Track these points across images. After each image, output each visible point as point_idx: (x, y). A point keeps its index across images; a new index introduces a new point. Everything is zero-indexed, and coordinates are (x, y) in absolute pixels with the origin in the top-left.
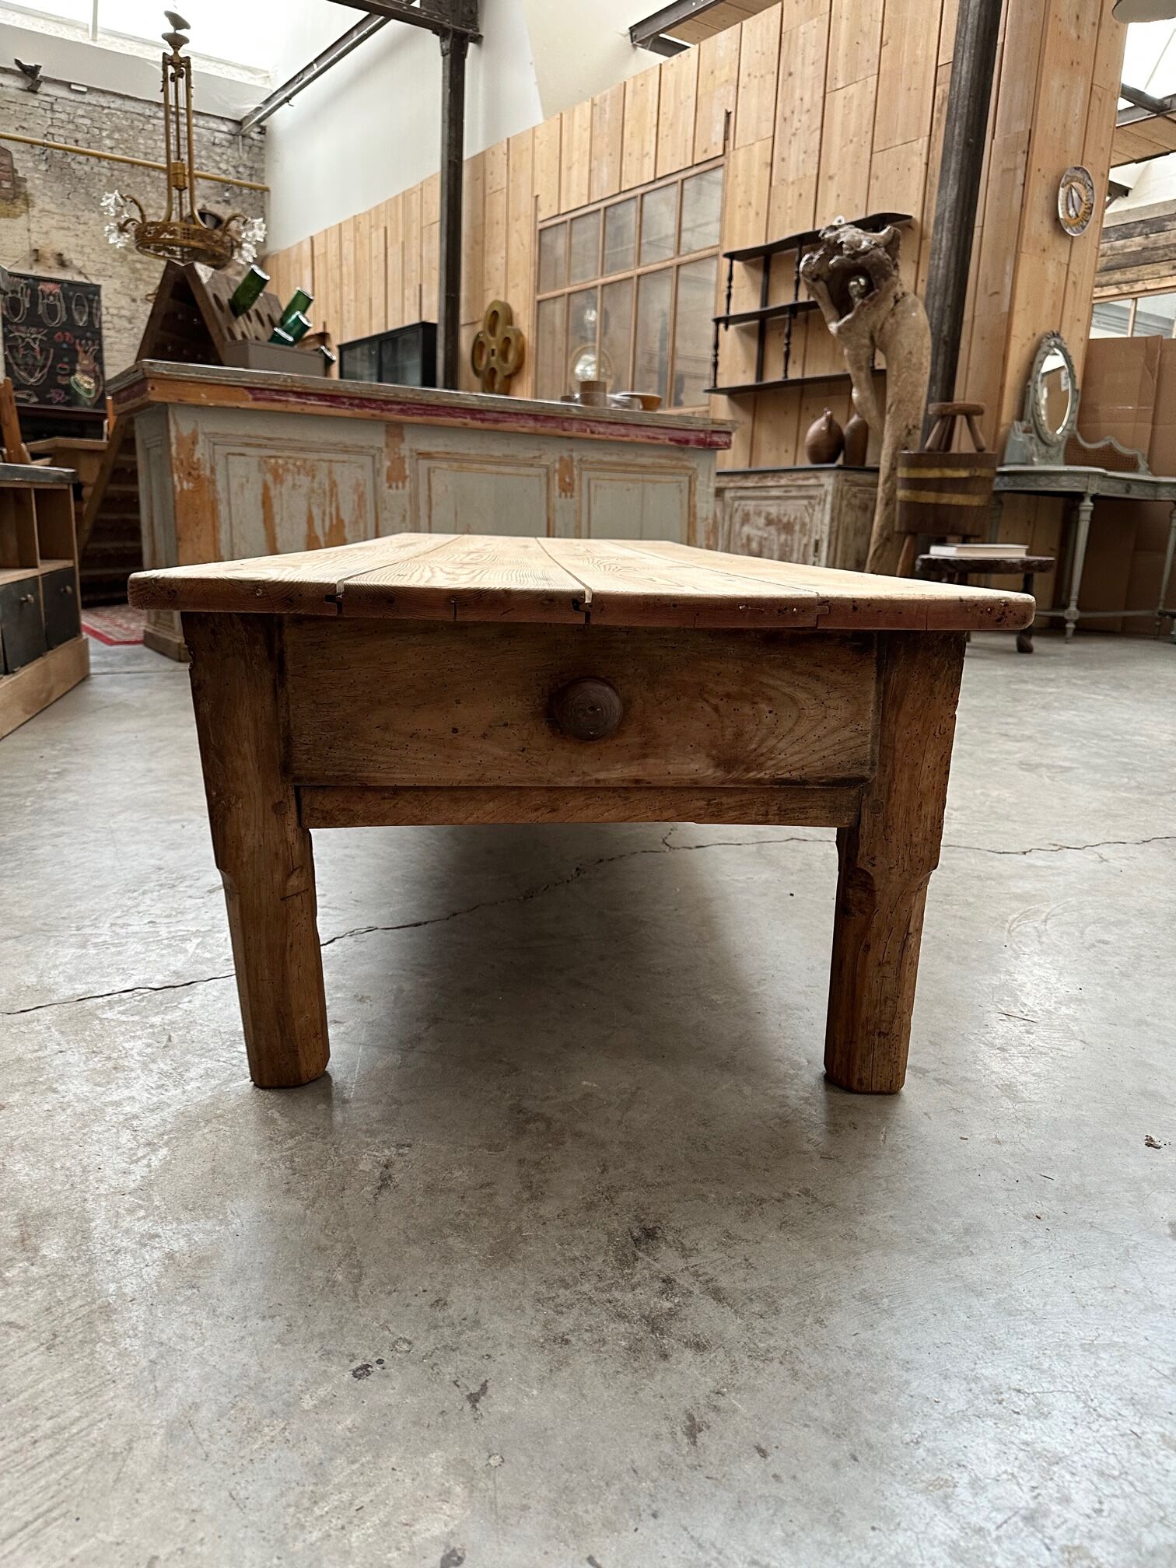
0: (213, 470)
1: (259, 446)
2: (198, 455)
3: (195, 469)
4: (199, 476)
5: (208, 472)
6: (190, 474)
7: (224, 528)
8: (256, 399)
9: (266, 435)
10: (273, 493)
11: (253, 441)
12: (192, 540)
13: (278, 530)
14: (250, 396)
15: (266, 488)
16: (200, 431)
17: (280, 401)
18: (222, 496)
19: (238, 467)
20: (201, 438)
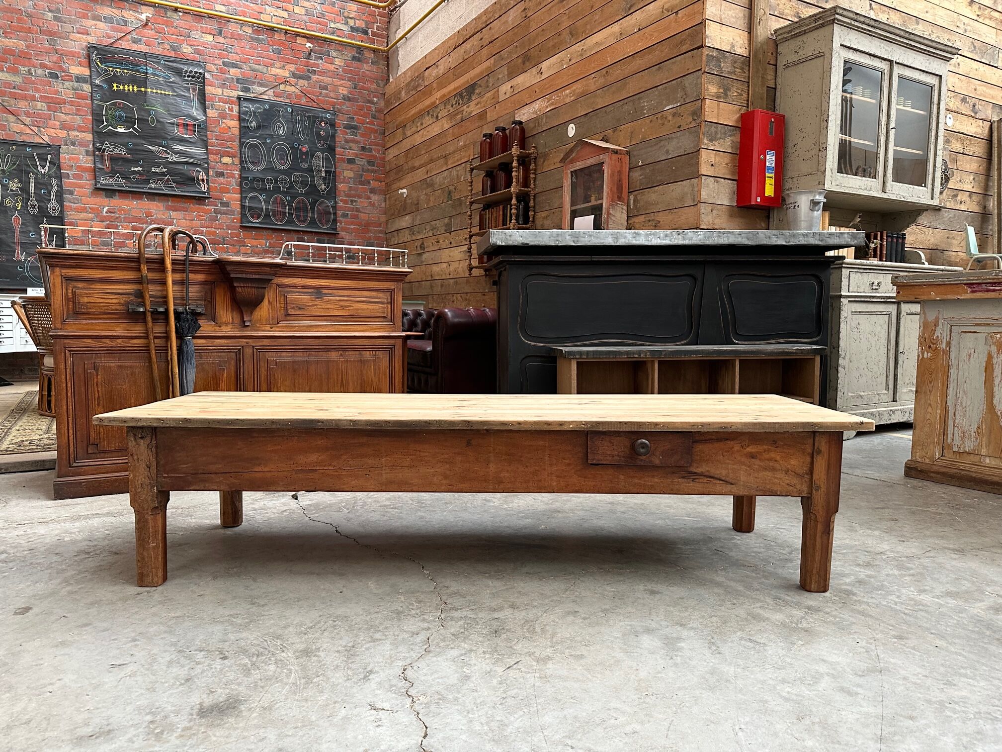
0: (949, 344)
1: (988, 325)
2: (937, 334)
3: (934, 344)
4: (936, 348)
5: (944, 346)
6: (930, 347)
7: (952, 386)
8: (973, 292)
9: (994, 317)
10: (995, 361)
11: (983, 322)
12: (925, 393)
13: (996, 389)
14: (969, 290)
15: (990, 357)
16: (941, 317)
17: (994, 291)
18: (954, 362)
19: (969, 342)
20: (941, 321)
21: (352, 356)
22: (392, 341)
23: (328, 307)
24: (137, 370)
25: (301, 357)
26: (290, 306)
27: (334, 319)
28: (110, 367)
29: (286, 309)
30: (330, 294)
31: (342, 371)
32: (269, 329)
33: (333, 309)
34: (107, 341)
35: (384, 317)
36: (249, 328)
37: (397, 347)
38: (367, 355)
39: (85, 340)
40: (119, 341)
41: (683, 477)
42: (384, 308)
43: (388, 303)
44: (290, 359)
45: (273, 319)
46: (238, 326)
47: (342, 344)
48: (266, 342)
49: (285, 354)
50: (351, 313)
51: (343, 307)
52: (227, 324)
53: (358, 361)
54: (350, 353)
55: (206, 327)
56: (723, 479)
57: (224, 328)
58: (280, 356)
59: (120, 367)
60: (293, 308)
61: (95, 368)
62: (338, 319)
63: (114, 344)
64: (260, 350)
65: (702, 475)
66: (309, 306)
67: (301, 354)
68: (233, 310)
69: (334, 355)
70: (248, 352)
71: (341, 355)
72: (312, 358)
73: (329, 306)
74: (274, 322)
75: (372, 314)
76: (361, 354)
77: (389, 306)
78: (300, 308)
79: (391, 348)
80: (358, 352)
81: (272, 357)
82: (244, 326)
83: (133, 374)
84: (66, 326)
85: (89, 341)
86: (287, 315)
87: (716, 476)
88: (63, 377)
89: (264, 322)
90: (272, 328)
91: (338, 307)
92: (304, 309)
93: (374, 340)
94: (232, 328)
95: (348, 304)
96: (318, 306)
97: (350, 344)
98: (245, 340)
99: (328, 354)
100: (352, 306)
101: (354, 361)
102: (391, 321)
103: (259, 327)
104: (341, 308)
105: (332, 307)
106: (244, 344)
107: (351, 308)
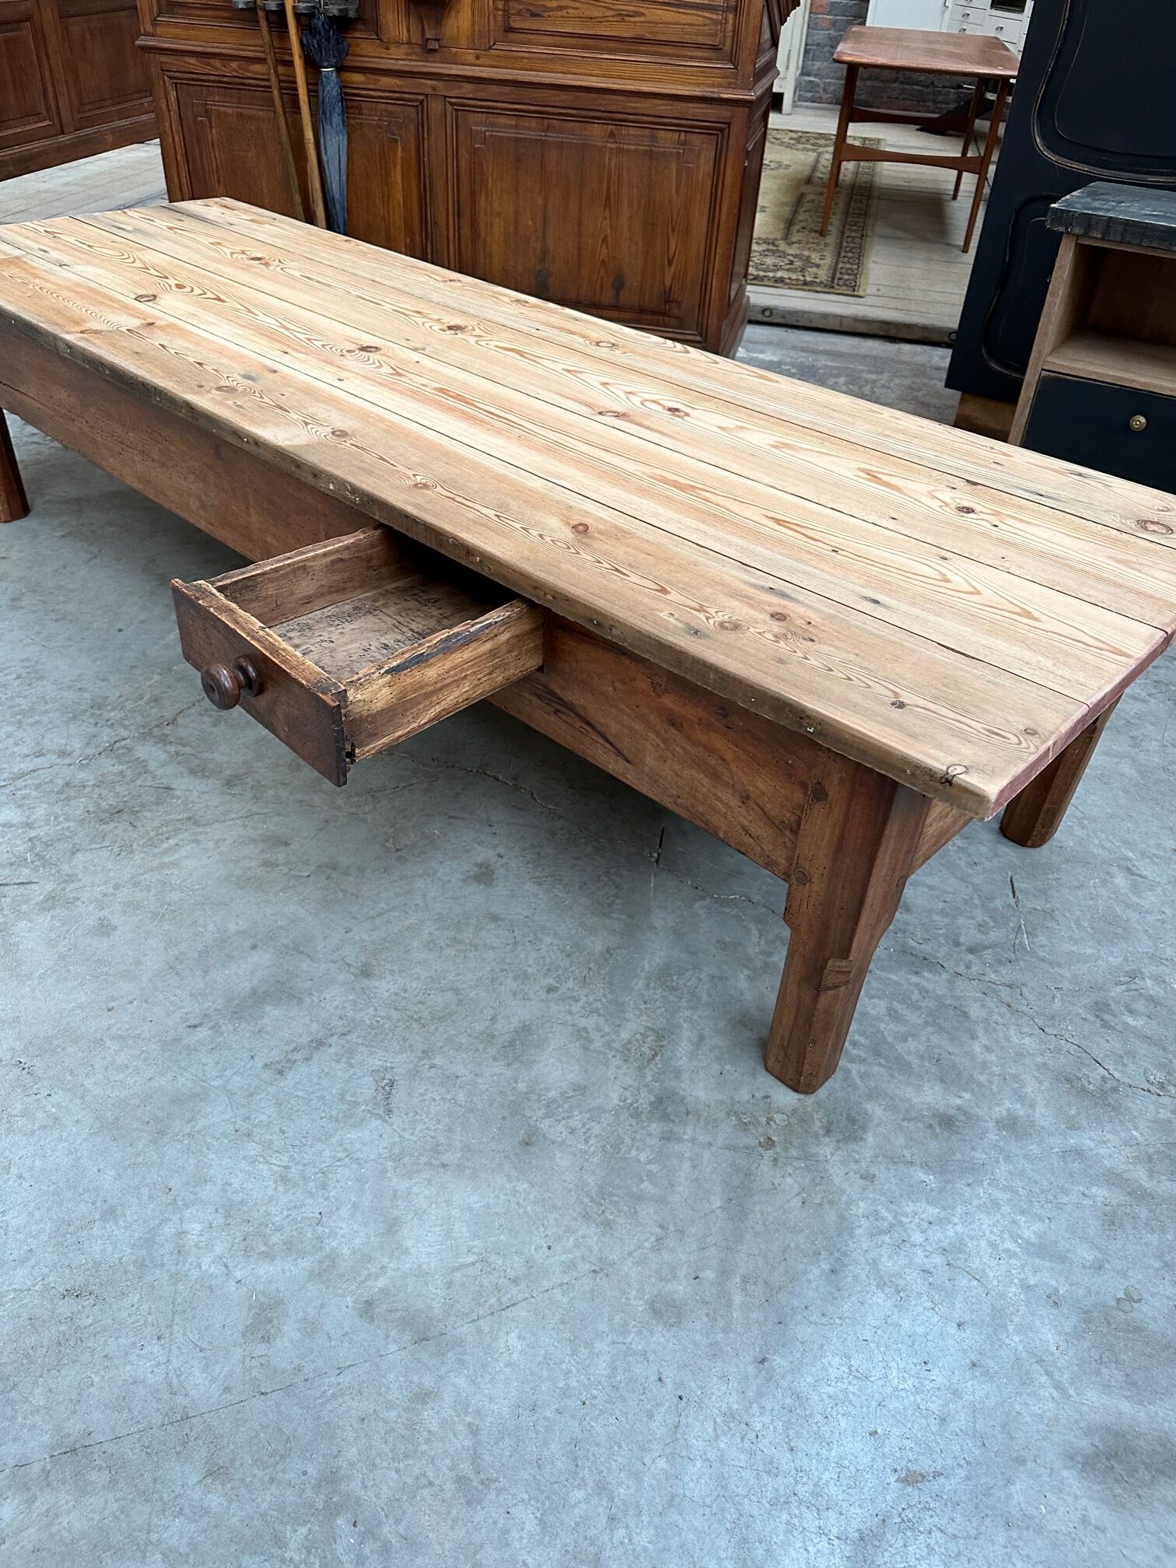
21: (634, 139)
22: (724, 113)
23: (589, 13)
25: (531, 130)
26: (512, 7)
27: (603, 44)
28: (226, 115)
29: (507, 16)
31: (610, 173)
32: (471, 59)
33: (601, 20)
34: (217, 63)
35: (715, 48)
36: (437, 56)
37: (734, 129)
38: (667, 139)
39: (188, 59)
40: (234, 65)
41: (538, 696)
42: (715, 22)
43: (726, 10)
44: (510, 134)
45: (480, 37)
46: (417, 50)
47: (614, 108)
48: (467, 89)
49: (502, 120)
50: (639, 31)
51: (622, 16)
52: (399, 43)
53: (645, 153)
54: (632, 131)
55: (366, 49)
56: (611, 739)
57: (395, 52)
58: (493, 124)
59: (240, 115)
60: (519, 13)
61: (207, 114)
62: (611, 44)
63: (227, 71)
64: (460, 108)
65: (570, 707)
66: (552, 9)
67: (534, 123)
68: (408, 14)
69: (596, 131)
70: (435, 107)
71: (612, 135)
72: (552, 136)
73: (594, 12)
74: (483, 44)
75: (687, 38)
76: (654, 138)
77: (731, 17)
78: (534, 15)
79: (722, 130)
80: (647, 132)
81: (477, 123)
82: (428, 51)
84: (159, 30)
85: (193, 61)
86: (510, 30)
87: (598, 726)
88: (167, 124)
89: (464, 43)
90: (478, 58)
91: (611, 13)
92: (540, 16)
93: (683, 104)
94: (407, 54)
95: (633, 8)
96: (570, 11)
97: (629, 111)
98: (429, 82)
99: (586, 129)
100: (643, 15)
101: (636, 151)
102: (731, 61)
103: (455, 54)
104: (619, 18)
105: (598, 15)
106: (429, 91)
107: (642, 19)
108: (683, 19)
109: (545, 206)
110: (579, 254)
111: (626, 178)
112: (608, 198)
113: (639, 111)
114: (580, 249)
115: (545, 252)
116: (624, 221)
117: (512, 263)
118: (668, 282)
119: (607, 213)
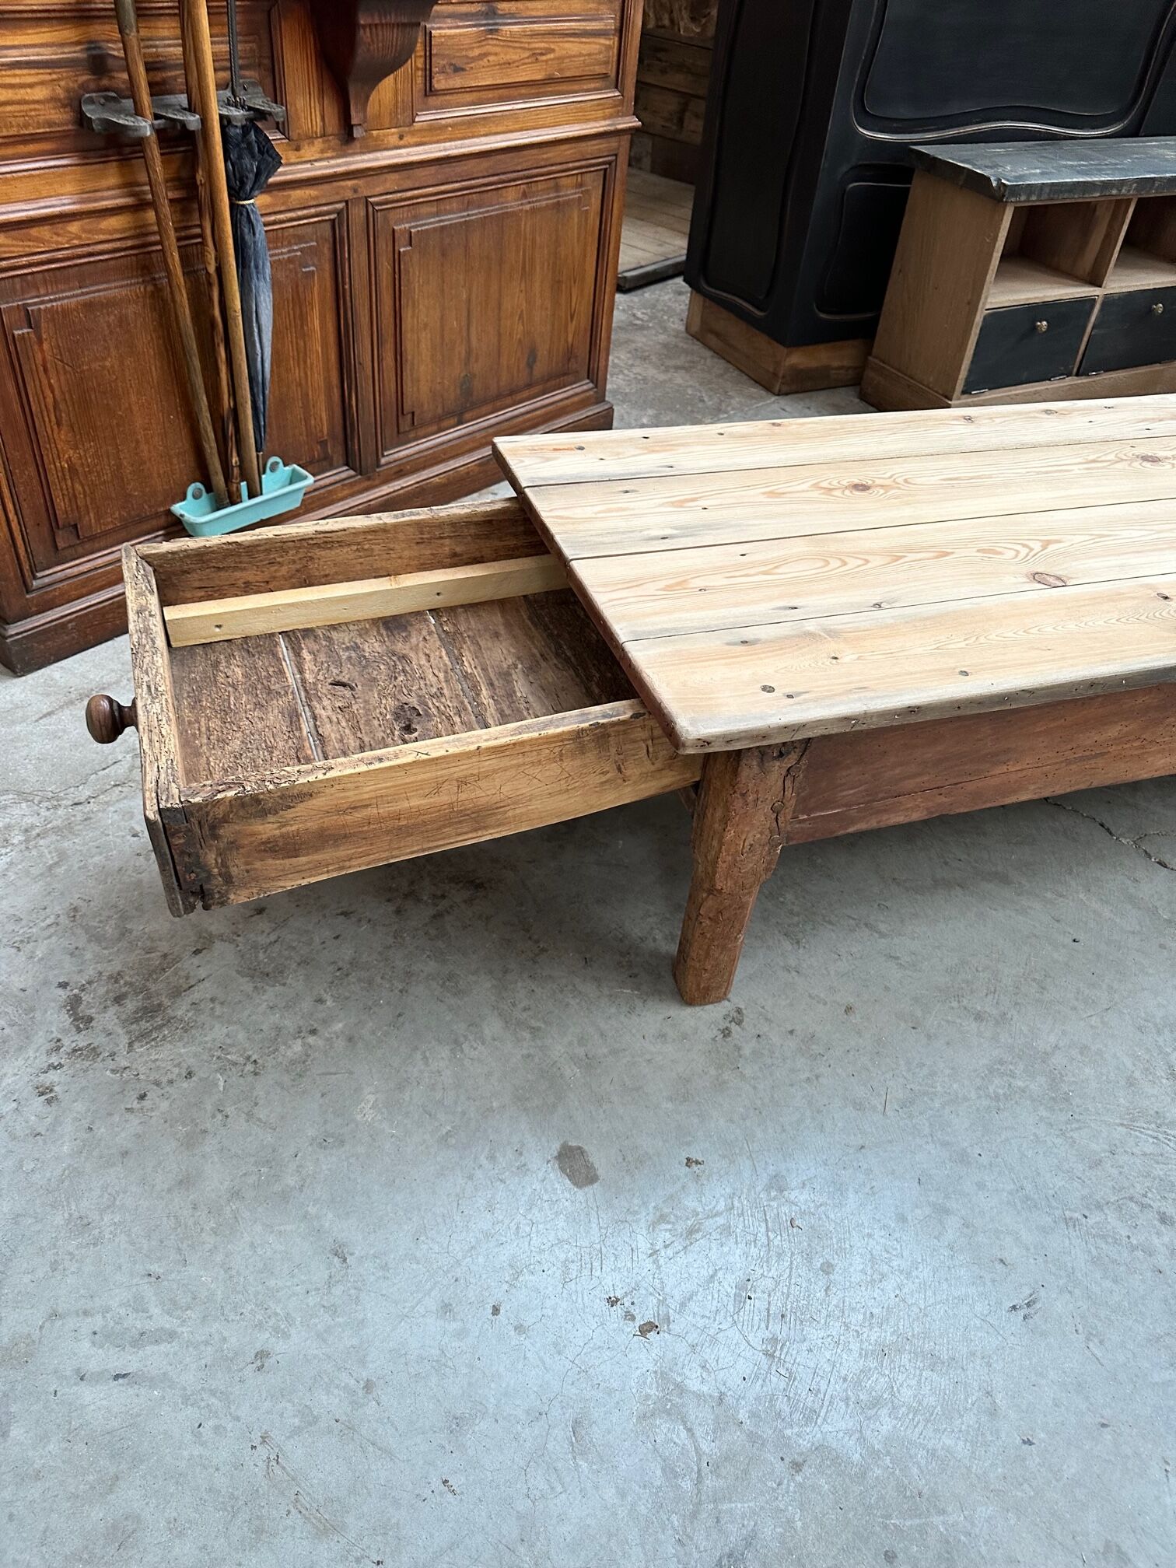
21: (544, 194)
22: (613, 143)
23: (509, 57)
24: (131, 310)
25: (457, 213)
26: (438, 63)
27: (514, 92)
28: (66, 312)
29: (429, 76)
30: (512, 16)
31: (525, 239)
32: (394, 140)
34: (44, 232)
35: (605, 77)
36: (361, 147)
37: (618, 163)
38: (569, 186)
40: (74, 227)
42: (606, 48)
43: (615, 33)
44: (436, 223)
45: (403, 111)
46: (337, 144)
47: (528, 165)
48: (390, 181)
49: (426, 209)
50: (548, 71)
51: (536, 55)
52: (312, 138)
53: (553, 206)
54: (540, 186)
57: (310, 151)
58: (417, 218)
59: (89, 306)
60: (442, 70)
61: (31, 322)
62: (523, 91)
63: (61, 241)
64: (380, 207)
66: (474, 59)
67: (455, 205)
68: (320, 93)
69: (512, 195)
70: (357, 215)
71: (525, 195)
72: (477, 214)
73: (512, 56)
74: (405, 119)
75: (587, 70)
76: (558, 188)
77: (616, 40)
78: (458, 70)
79: (610, 163)
80: (551, 184)
81: (401, 222)
82: (350, 140)
83: (122, 321)
85: (1, 239)
86: (429, 94)
89: (386, 122)
90: (401, 137)
91: (527, 54)
92: (463, 70)
93: (583, 144)
94: (322, 151)
95: (546, 45)
96: (491, 58)
97: (543, 163)
98: (349, 183)
99: (501, 196)
100: (553, 51)
101: (547, 205)
102: (617, 87)
103: (378, 138)
104: (533, 59)
105: (516, 57)
106: (349, 195)
107: (552, 56)
108: (585, 49)
109: (469, 300)
110: (499, 341)
111: (538, 238)
112: (524, 268)
113: (552, 162)
114: (499, 335)
115: (469, 352)
116: (537, 284)
117: (439, 380)
118: (570, 339)
119: (523, 285)
